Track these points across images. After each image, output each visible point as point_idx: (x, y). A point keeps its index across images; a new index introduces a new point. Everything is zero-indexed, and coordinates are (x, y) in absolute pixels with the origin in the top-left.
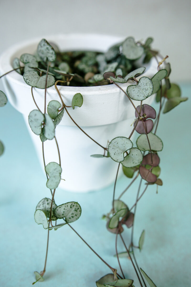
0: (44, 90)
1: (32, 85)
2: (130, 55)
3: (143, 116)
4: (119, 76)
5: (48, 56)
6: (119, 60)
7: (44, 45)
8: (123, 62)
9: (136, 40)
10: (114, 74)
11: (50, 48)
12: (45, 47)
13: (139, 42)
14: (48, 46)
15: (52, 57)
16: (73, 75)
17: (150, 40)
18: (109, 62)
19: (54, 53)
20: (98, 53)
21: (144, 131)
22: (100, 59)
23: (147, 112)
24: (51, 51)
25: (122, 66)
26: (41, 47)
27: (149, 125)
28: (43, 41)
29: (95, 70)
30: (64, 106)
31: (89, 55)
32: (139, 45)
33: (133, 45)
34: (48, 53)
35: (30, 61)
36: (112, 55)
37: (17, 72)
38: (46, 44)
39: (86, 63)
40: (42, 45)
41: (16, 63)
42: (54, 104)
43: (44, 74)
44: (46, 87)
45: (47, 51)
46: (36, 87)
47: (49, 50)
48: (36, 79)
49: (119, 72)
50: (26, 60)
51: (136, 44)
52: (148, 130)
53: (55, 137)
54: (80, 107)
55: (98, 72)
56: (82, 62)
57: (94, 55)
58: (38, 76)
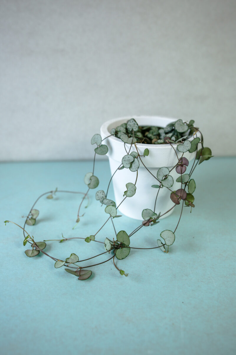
0: (131, 145)
1: (125, 141)
2: (180, 129)
3: (181, 163)
4: (173, 140)
5: (133, 128)
6: (173, 132)
7: (132, 122)
8: (176, 134)
9: (184, 121)
10: (170, 138)
11: (136, 124)
12: (133, 123)
13: (185, 123)
14: (135, 123)
15: (136, 129)
16: (144, 138)
17: (192, 122)
18: (166, 133)
19: (138, 127)
20: (159, 128)
21: (181, 172)
22: (161, 131)
23: (184, 162)
24: (136, 126)
25: (175, 136)
26: (130, 122)
27: (184, 169)
28: (132, 120)
29: (158, 137)
30: (139, 155)
31: (154, 129)
32: (185, 124)
33: (182, 124)
34: (134, 126)
35: (122, 130)
36: (169, 129)
37: (114, 136)
38: (134, 121)
39: (152, 133)
40: (131, 121)
41: (113, 131)
42: (134, 153)
43: (130, 137)
44: (132, 144)
45: (134, 125)
46: (127, 143)
47: (135, 125)
48: (127, 139)
49: (173, 138)
50: (119, 130)
51: (183, 124)
52: (183, 172)
53: (137, 170)
54: (147, 156)
55: (160, 139)
56: (150, 133)
57: (157, 129)
58: (127, 137)
